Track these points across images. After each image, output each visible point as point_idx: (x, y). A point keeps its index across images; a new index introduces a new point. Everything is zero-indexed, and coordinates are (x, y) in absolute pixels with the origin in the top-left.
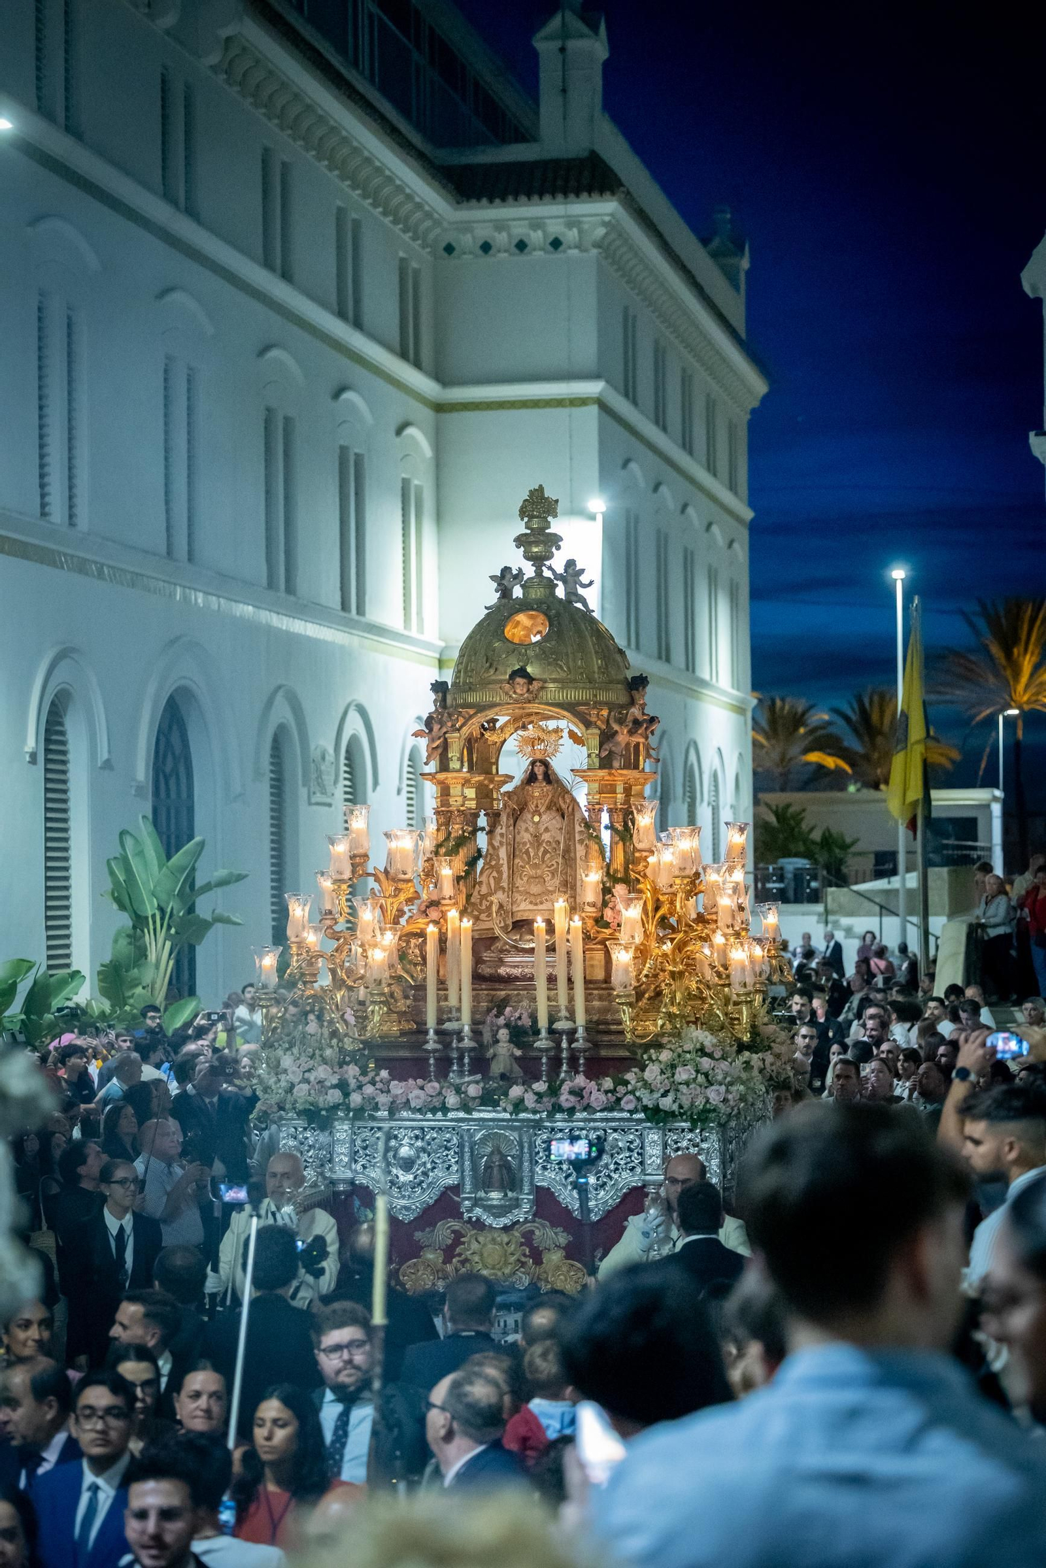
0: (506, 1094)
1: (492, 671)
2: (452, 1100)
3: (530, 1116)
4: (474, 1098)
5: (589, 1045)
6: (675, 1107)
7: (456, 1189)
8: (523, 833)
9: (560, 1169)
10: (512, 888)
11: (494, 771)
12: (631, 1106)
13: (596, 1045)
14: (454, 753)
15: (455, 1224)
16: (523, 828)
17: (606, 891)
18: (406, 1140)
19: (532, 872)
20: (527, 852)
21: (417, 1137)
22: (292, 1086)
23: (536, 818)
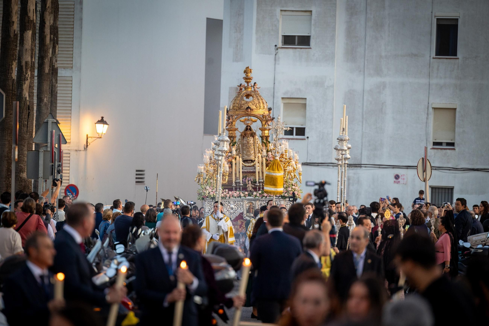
2: (242, 195)
4: (246, 195)
7: (242, 213)
10: (243, 153)
12: (278, 196)
15: (242, 220)
18: (232, 203)
19: (247, 150)
20: (246, 146)
22: (209, 192)
23: (248, 138)
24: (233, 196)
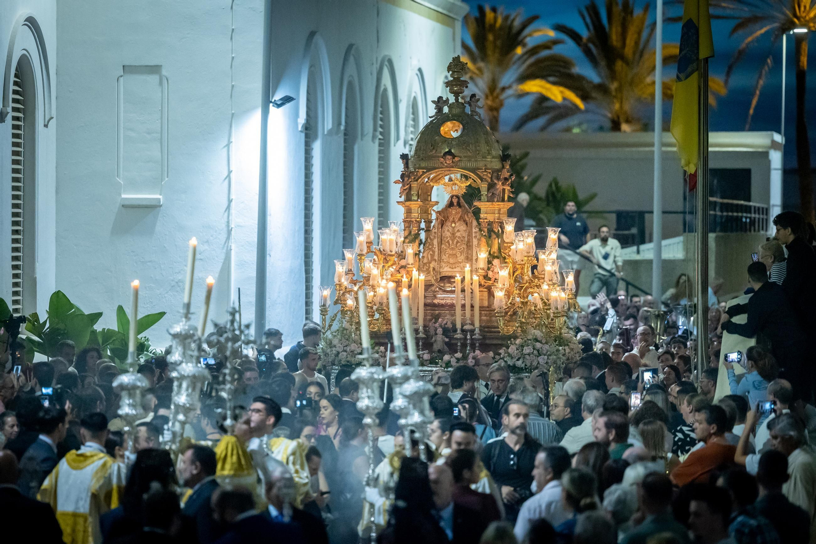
1: (434, 151)
4: (426, 360)
5: (481, 337)
6: (523, 366)
8: (446, 232)
10: (440, 260)
11: (429, 199)
13: (484, 338)
14: (414, 192)
16: (447, 229)
17: (490, 262)
19: (451, 252)
20: (448, 242)
23: (453, 225)
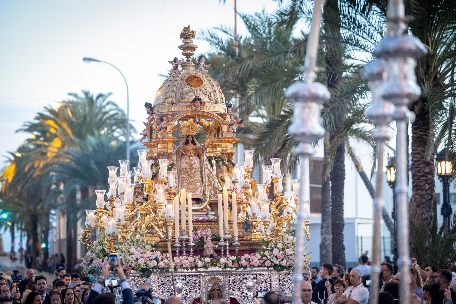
0: (218, 261)
2: (200, 264)
3: (230, 269)
4: (208, 263)
6: (287, 264)
7: (199, 299)
8: (185, 164)
9: (239, 290)
10: (181, 187)
12: (269, 265)
16: (185, 162)
18: (179, 281)
20: (188, 172)
21: (183, 280)
22: (137, 260)
23: (191, 158)
24: (181, 266)
